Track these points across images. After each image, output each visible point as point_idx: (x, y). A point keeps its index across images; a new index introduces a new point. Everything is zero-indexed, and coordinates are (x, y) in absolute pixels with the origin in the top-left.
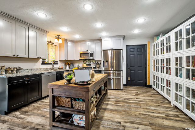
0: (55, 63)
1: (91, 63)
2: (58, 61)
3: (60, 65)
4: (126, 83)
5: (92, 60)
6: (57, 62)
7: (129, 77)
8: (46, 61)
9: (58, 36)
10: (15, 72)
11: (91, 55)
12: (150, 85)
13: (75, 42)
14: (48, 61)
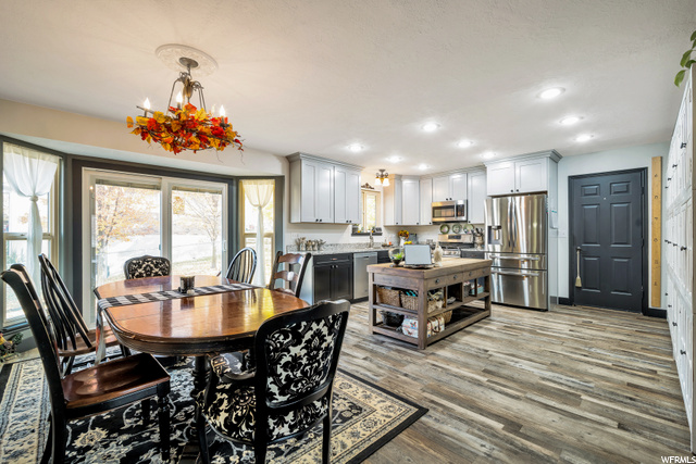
0: (376, 232)
1: (463, 232)
2: (383, 229)
3: (387, 238)
4: (567, 296)
5: (463, 225)
6: (380, 229)
7: (578, 277)
8: (360, 228)
9: (382, 171)
10: (316, 248)
11: (460, 210)
12: (662, 308)
13: (419, 179)
14: (363, 229)
